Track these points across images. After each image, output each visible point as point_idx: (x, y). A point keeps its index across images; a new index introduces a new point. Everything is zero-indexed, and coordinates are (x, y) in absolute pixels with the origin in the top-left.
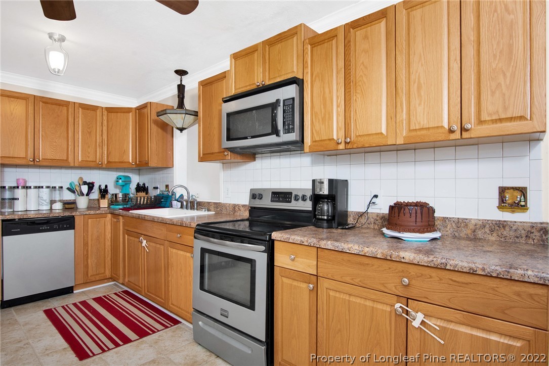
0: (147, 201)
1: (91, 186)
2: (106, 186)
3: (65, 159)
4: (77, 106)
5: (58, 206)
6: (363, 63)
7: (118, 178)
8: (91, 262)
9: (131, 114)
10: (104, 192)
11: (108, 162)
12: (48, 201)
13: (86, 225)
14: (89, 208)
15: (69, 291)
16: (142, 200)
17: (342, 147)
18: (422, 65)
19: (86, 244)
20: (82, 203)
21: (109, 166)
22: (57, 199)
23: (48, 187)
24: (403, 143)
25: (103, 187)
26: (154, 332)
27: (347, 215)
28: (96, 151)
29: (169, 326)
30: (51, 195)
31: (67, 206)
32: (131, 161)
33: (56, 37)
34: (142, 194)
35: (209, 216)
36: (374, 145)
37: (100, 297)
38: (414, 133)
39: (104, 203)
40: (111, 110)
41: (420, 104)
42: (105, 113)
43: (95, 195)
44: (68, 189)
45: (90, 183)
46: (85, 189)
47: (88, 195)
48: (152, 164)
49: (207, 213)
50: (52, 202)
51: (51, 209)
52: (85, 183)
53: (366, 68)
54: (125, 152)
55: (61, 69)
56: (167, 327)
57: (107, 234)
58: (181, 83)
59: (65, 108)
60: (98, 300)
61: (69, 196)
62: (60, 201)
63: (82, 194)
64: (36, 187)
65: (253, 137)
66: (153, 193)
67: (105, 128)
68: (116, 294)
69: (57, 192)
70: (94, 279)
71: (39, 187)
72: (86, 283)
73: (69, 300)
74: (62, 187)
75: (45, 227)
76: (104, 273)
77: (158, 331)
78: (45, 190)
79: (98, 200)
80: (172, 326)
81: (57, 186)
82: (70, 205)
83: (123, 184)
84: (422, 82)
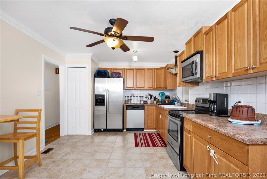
0: (168, 102)
1: (151, 96)
2: (156, 96)
3: (143, 87)
4: (147, 69)
5: (142, 102)
6: (220, 40)
7: (160, 93)
8: (149, 122)
9: (163, 70)
10: (155, 98)
11: (156, 88)
12: (139, 101)
13: (148, 109)
14: (151, 104)
15: (143, 130)
16: (168, 101)
17: (214, 79)
18: (238, 38)
19: (148, 115)
20: (149, 102)
21: (157, 89)
22: (142, 100)
23: (139, 96)
24: (232, 76)
25: (155, 96)
26: (158, 146)
27: (227, 111)
28: (153, 84)
29: (163, 146)
30: (140, 99)
31: (145, 103)
32: (163, 87)
33: (135, 51)
34: (168, 99)
35: (185, 108)
36: (223, 78)
37: (150, 134)
38: (236, 71)
39: (155, 102)
40: (157, 69)
41: (238, 57)
42: (155, 70)
43: (153, 99)
44: (145, 97)
45: (151, 95)
46: (149, 97)
47: (151, 99)
48: (168, 88)
49: (184, 107)
50: (141, 101)
51: (140, 103)
52: (150, 95)
53: (221, 42)
54: (161, 84)
55: (136, 61)
56: (162, 146)
57: (154, 113)
58: (176, 56)
59: (143, 71)
60: (149, 134)
61: (145, 99)
62: (143, 101)
63: (149, 99)
64: (136, 96)
65: (188, 77)
66: (171, 99)
67: (155, 76)
68: (155, 134)
69: (142, 98)
70: (150, 128)
71: (137, 96)
72: (148, 128)
73: (142, 132)
74: (143, 96)
75: (136, 108)
76: (153, 126)
77: (159, 146)
78: (139, 97)
79: (154, 101)
80: (164, 146)
81: (142, 96)
82: (145, 102)
83: (161, 95)
84: (238, 46)
